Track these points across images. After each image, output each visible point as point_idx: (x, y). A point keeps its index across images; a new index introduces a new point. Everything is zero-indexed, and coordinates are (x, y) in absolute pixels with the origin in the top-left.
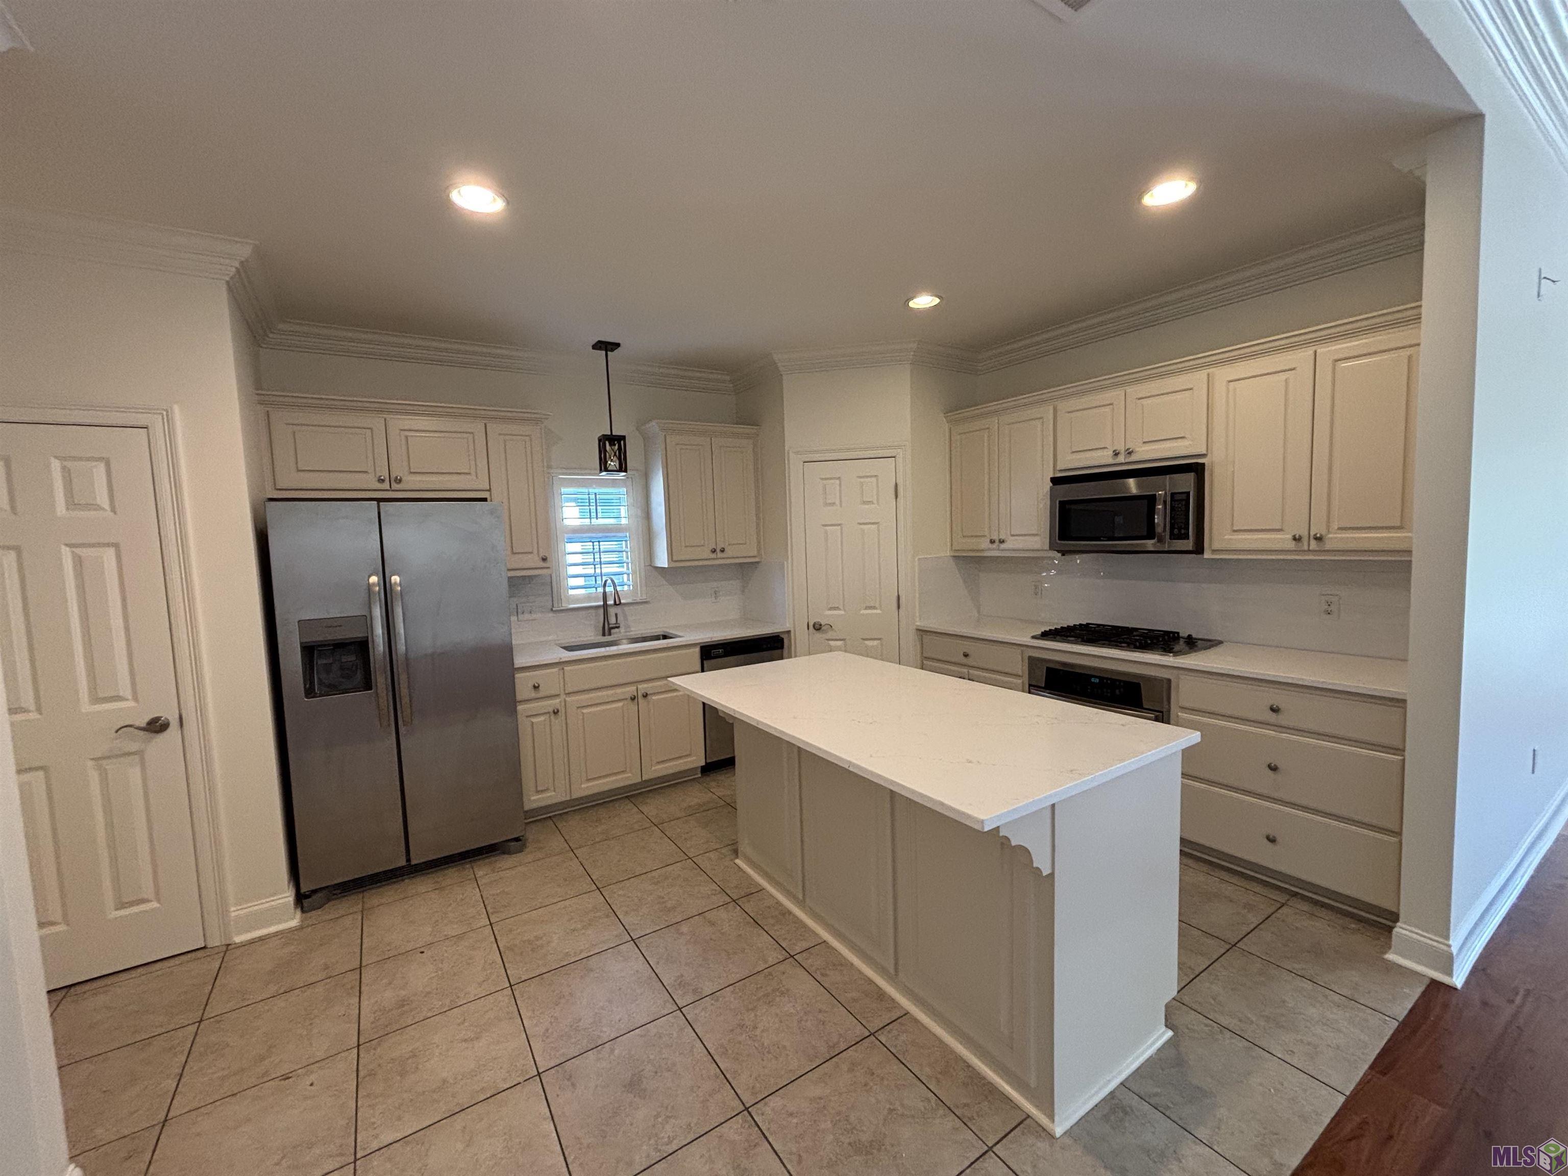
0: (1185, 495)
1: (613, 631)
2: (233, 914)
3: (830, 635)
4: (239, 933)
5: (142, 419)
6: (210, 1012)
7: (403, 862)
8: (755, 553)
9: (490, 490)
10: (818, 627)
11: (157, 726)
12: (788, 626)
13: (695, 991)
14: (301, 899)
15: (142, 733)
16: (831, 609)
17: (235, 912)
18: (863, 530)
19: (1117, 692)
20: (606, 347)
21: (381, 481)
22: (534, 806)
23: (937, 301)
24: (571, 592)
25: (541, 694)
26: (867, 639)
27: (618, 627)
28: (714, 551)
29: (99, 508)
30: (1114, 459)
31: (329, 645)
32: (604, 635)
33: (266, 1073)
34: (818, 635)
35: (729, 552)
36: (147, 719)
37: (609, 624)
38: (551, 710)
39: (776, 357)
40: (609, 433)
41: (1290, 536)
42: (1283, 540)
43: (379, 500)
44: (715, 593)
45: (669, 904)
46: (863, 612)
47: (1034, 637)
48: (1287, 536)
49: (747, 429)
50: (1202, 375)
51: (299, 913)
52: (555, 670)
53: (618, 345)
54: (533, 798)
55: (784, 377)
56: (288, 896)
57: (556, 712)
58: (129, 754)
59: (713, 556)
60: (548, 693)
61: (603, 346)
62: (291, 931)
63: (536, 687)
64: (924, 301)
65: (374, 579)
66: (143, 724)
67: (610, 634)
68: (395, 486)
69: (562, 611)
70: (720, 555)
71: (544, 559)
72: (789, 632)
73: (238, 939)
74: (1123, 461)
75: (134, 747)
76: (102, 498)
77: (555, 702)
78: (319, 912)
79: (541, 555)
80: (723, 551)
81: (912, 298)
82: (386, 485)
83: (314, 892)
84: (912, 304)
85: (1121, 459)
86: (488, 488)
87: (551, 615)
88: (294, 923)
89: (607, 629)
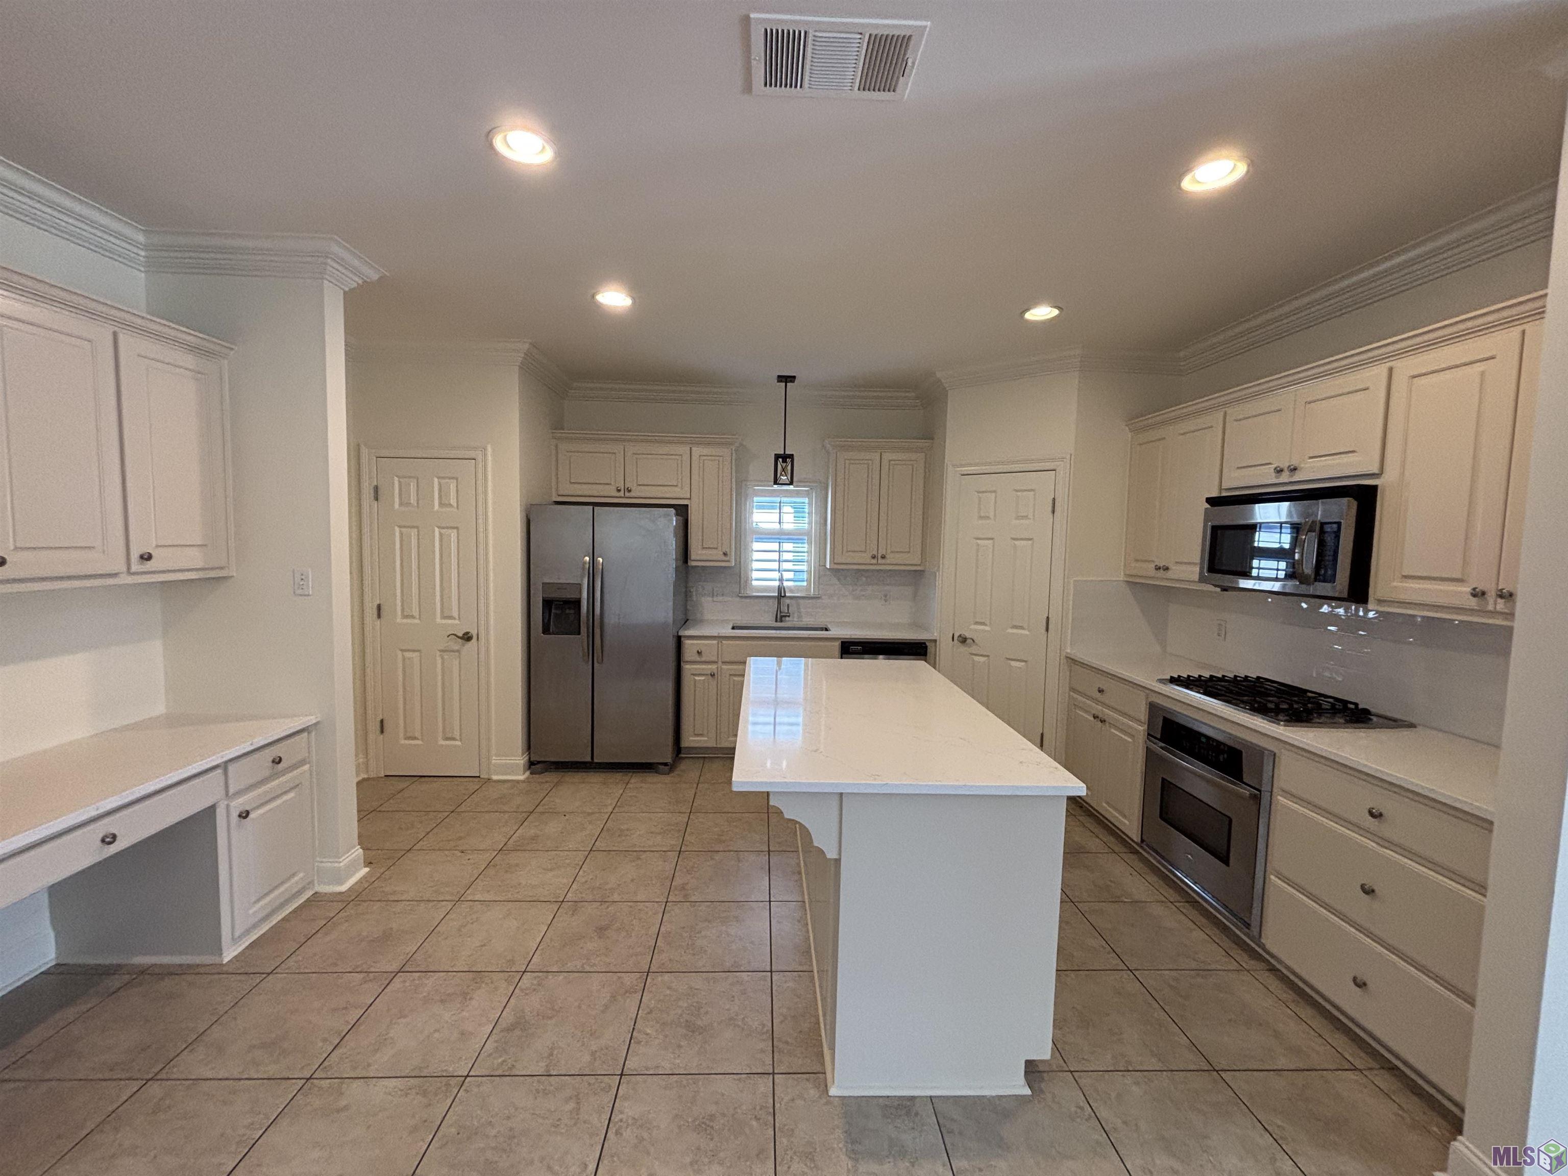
0: (1335, 526)
1: (783, 619)
2: (493, 761)
3: (974, 649)
4: (497, 774)
5: (472, 454)
6: (459, 810)
7: (589, 759)
8: (919, 562)
9: (690, 499)
10: (963, 640)
11: (467, 637)
12: (935, 635)
13: (685, 896)
14: (531, 764)
15: (460, 640)
16: (977, 623)
17: (495, 760)
18: (1015, 546)
19: (1221, 758)
20: (786, 379)
21: (619, 491)
22: (692, 745)
23: (1056, 312)
24: (755, 583)
25: (703, 659)
26: (1012, 660)
27: (789, 616)
28: (874, 557)
29: (451, 505)
30: (1277, 477)
31: (560, 601)
32: (776, 621)
33: (457, 846)
34: (963, 649)
35: (891, 558)
36: (463, 633)
37: (781, 612)
38: (709, 672)
39: (939, 375)
40: (782, 453)
41: (1469, 589)
42: (1460, 594)
43: (595, 504)
44: (886, 596)
45: (723, 838)
46: (1010, 631)
47: (1161, 681)
48: (1464, 589)
49: (921, 443)
50: (1381, 371)
51: (528, 773)
52: (715, 642)
53: (794, 377)
54: (691, 738)
55: (950, 393)
56: (520, 760)
57: (713, 675)
58: (453, 651)
59: (874, 561)
60: (708, 659)
61: (784, 380)
62: (518, 782)
63: (699, 653)
64: (1042, 313)
65: (587, 559)
66: (460, 635)
67: (781, 621)
68: (627, 494)
69: (746, 597)
70: (880, 561)
71: (725, 554)
72: (935, 641)
73: (495, 777)
74: (1286, 481)
75: (456, 648)
76: (453, 502)
77: (714, 667)
78: (537, 776)
79: (724, 551)
80: (883, 557)
81: (1028, 310)
82: (622, 494)
83: (539, 762)
84: (1029, 316)
85: (1285, 478)
86: (689, 497)
87: (738, 599)
88: (521, 778)
89: (781, 617)
